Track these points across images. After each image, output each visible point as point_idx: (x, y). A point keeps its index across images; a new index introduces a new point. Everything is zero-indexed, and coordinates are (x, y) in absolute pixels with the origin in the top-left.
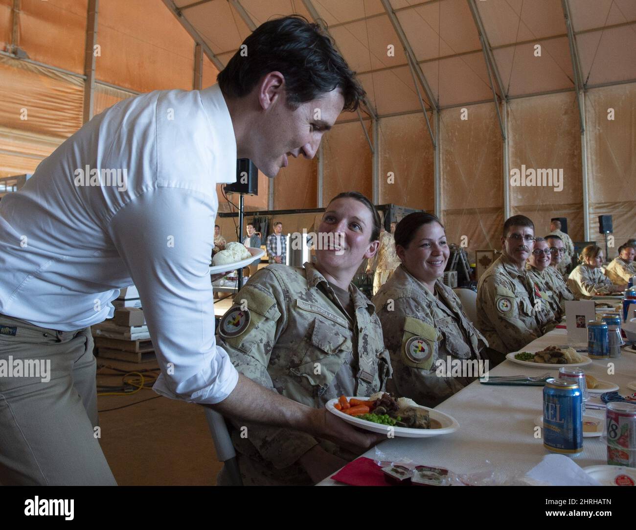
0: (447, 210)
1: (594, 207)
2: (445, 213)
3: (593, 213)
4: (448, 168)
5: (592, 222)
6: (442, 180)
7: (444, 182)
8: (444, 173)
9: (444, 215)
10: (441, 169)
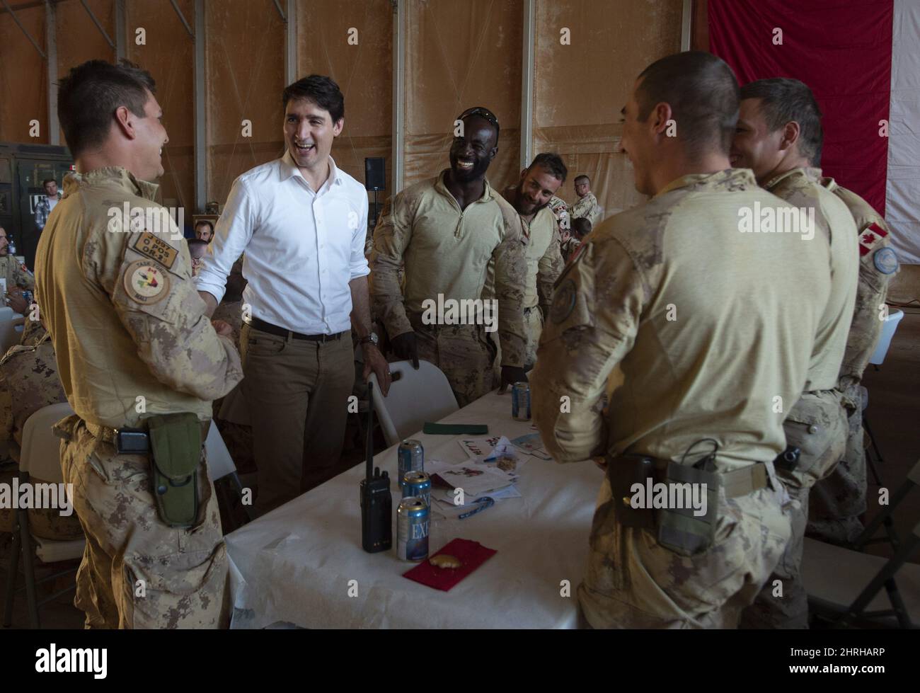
0: (217, 146)
1: (413, 141)
2: (213, 151)
3: (410, 154)
4: (217, 74)
5: (408, 167)
6: (208, 96)
7: (211, 99)
8: (211, 82)
9: (211, 154)
10: (208, 77)
